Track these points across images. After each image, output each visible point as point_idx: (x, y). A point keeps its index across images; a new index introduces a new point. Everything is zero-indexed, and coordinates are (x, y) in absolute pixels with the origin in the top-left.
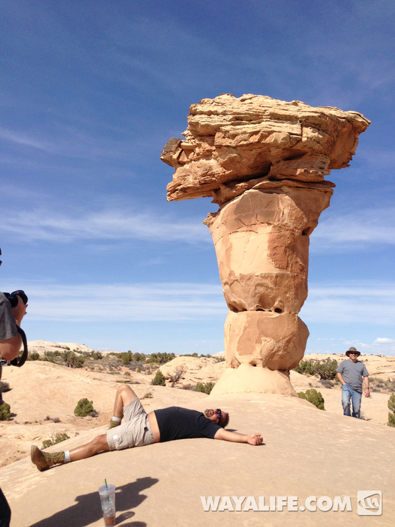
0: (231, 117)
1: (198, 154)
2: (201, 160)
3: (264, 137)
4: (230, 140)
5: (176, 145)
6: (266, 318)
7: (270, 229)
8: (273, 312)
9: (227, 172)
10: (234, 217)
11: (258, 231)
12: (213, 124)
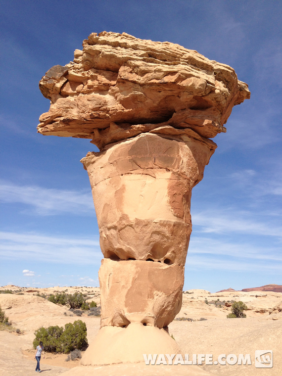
0: (143, 52)
1: (90, 87)
2: (93, 94)
3: (181, 79)
4: (138, 77)
5: (62, 74)
6: (157, 270)
7: (169, 175)
8: (162, 263)
9: (126, 111)
10: (128, 158)
11: (157, 175)
12: (120, 56)
